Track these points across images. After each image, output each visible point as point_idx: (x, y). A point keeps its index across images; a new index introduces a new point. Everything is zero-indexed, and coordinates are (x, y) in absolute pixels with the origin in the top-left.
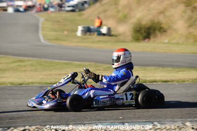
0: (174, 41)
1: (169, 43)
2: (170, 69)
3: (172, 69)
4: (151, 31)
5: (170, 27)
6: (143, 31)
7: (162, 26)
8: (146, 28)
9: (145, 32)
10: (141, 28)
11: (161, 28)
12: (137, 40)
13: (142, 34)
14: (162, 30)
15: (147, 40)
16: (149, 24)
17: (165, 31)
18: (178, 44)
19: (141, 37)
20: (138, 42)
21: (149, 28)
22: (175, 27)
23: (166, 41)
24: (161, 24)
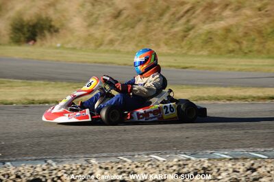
0: (70, 46)
1: (62, 47)
2: (65, 84)
3: (69, 84)
4: (37, 30)
5: (63, 25)
6: (25, 30)
7: (53, 23)
8: (30, 26)
9: (29, 31)
10: (22, 26)
11: (51, 26)
12: (17, 41)
13: (24, 34)
14: (52, 29)
15: (31, 43)
16: (35, 21)
17: (57, 31)
18: (74, 49)
19: (22, 39)
20: (19, 45)
21: (34, 26)
22: (71, 25)
23: (59, 45)
24: (51, 21)
